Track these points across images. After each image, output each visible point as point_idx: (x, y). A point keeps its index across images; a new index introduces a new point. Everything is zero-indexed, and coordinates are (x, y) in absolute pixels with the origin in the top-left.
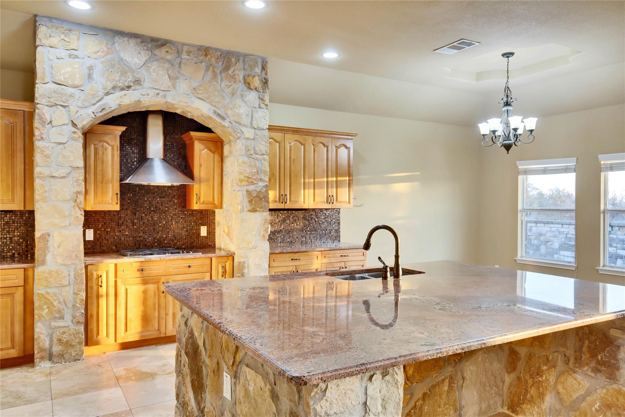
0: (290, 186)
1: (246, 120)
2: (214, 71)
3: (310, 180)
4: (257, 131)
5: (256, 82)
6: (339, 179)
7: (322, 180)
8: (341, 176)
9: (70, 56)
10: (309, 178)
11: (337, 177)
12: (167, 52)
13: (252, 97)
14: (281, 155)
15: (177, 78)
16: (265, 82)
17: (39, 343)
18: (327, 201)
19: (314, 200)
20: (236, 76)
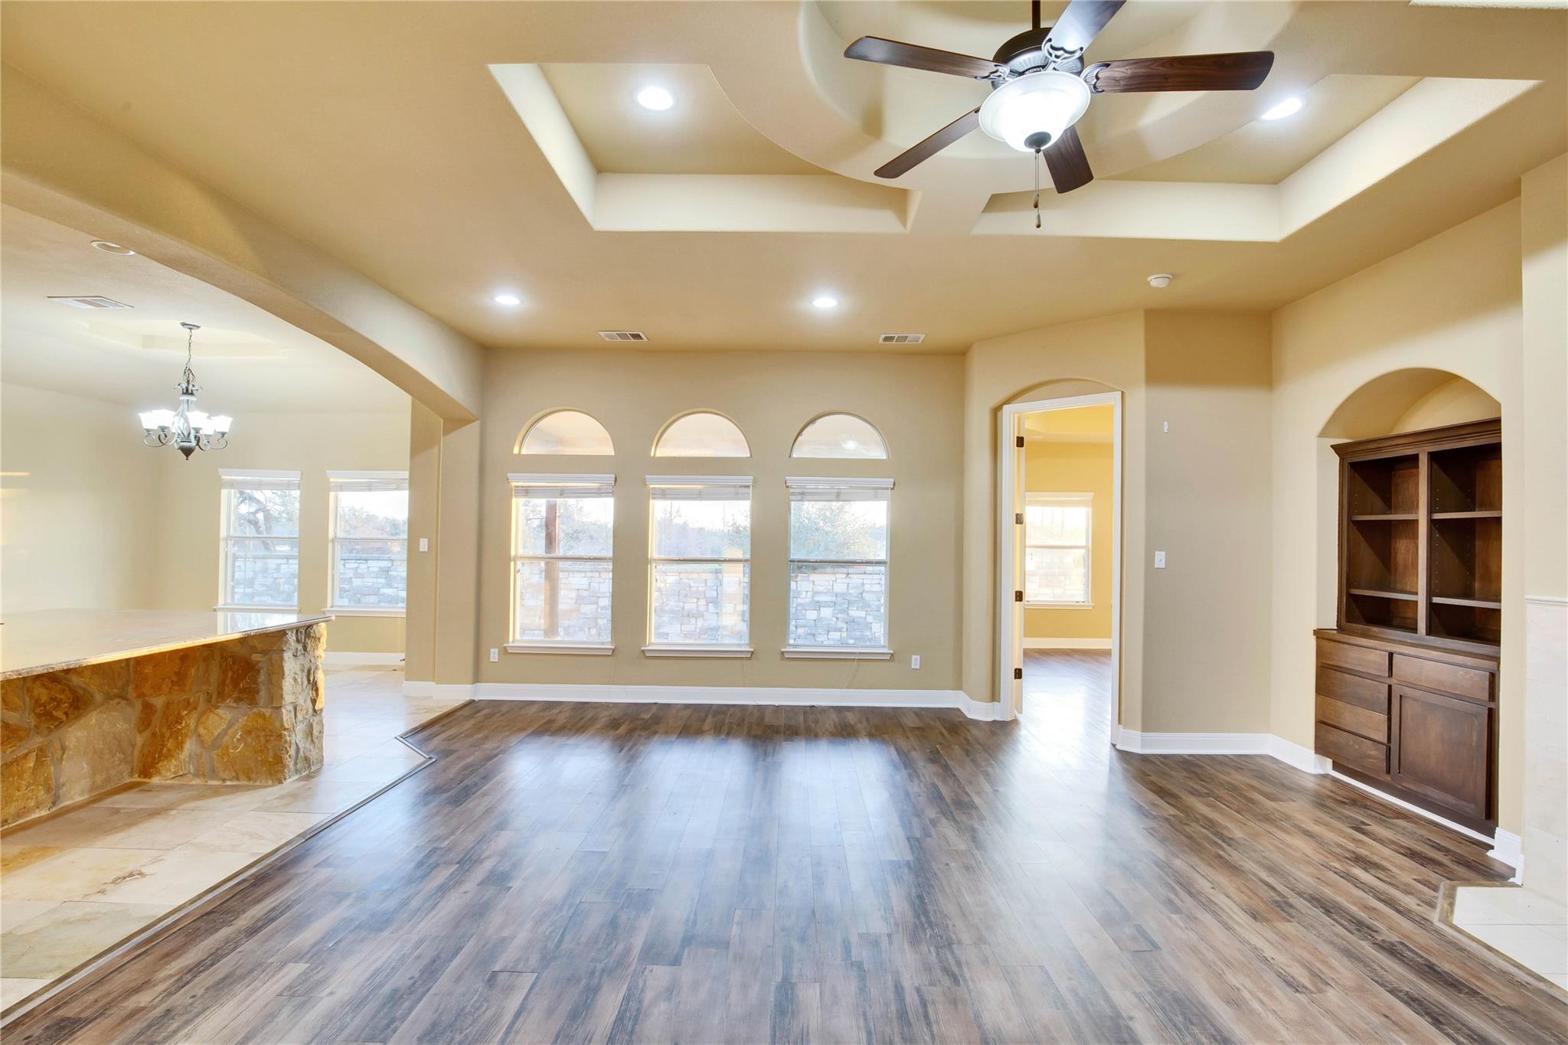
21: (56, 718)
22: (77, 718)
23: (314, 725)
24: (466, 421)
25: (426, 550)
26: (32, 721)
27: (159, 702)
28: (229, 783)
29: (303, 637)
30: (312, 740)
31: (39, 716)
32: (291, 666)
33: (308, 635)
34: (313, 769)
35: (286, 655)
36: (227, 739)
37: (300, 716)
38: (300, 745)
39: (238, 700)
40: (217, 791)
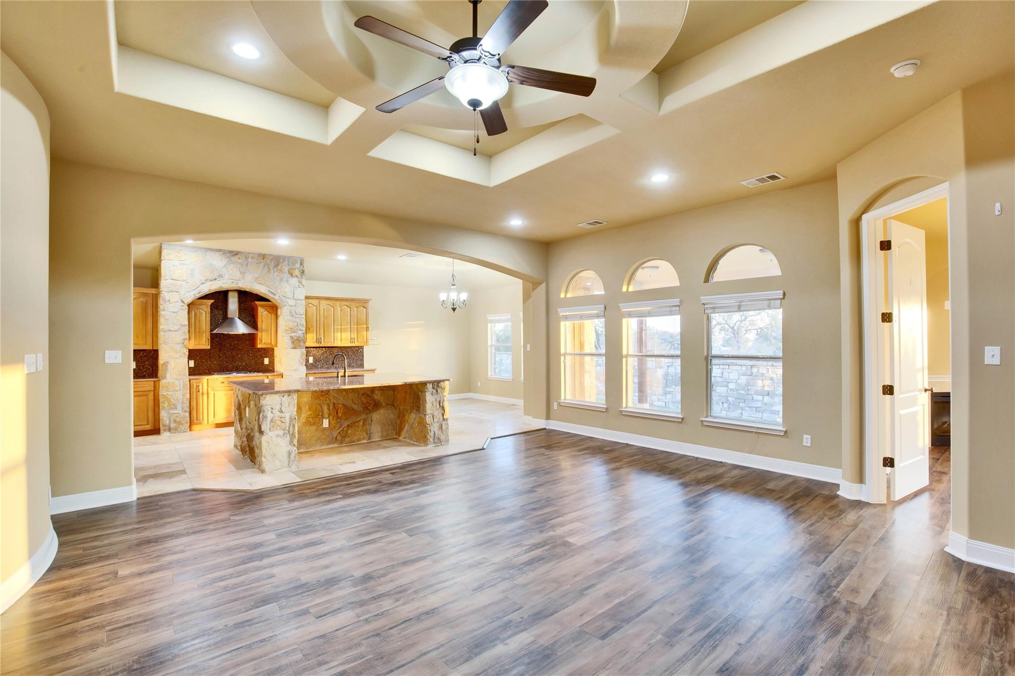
0: (324, 333)
1: (290, 295)
2: (268, 267)
3: (338, 327)
4: (297, 301)
5: (297, 272)
6: (359, 327)
7: (346, 327)
8: (360, 325)
9: (181, 264)
11: (357, 325)
12: (239, 258)
13: (294, 281)
14: (317, 313)
15: (245, 272)
16: (303, 272)
17: (163, 422)
18: (350, 342)
19: (341, 341)
20: (283, 270)
21: (369, 410)
22: (376, 410)
23: (443, 425)
25: (529, 350)
26: (361, 409)
27: (401, 408)
28: (415, 443)
29: (436, 387)
30: (442, 431)
31: (364, 408)
32: (429, 398)
33: (438, 386)
34: (443, 443)
35: (427, 394)
36: (414, 425)
37: (436, 420)
38: (436, 432)
39: (417, 410)
40: (409, 445)
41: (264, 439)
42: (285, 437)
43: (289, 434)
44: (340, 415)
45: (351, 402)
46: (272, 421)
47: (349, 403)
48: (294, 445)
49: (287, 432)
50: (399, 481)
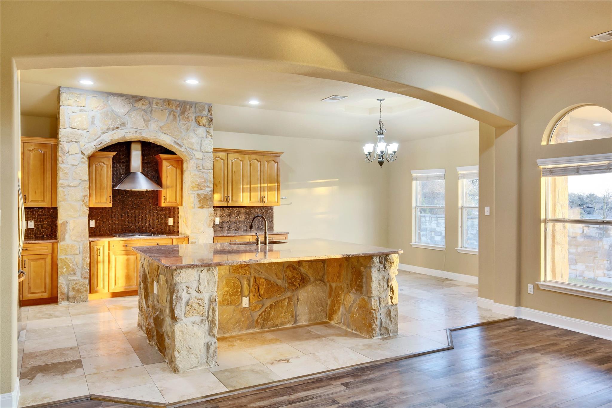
0: (232, 190)
1: (197, 147)
2: (174, 115)
3: (247, 186)
4: (204, 154)
5: (204, 121)
6: (269, 185)
7: (256, 186)
8: (271, 183)
9: (80, 110)
10: (247, 184)
11: (268, 184)
12: (143, 104)
13: (201, 131)
14: (225, 168)
15: (149, 121)
16: (211, 120)
17: (61, 290)
18: (260, 201)
19: (250, 200)
20: (190, 118)
21: (295, 286)
22: (303, 287)
23: (392, 311)
24: (509, 127)
25: (489, 214)
26: (286, 285)
27: (334, 285)
28: (354, 332)
29: (383, 261)
30: (390, 319)
31: (289, 283)
32: (376, 275)
33: (386, 260)
34: (391, 335)
35: (373, 270)
36: (353, 309)
37: (383, 304)
38: (383, 321)
39: (357, 290)
40: (347, 334)
41: (178, 327)
42: (203, 325)
43: (208, 322)
44: (262, 292)
45: (274, 276)
46: (187, 303)
47: (273, 278)
48: (214, 336)
49: (206, 318)
50: (360, 401)
